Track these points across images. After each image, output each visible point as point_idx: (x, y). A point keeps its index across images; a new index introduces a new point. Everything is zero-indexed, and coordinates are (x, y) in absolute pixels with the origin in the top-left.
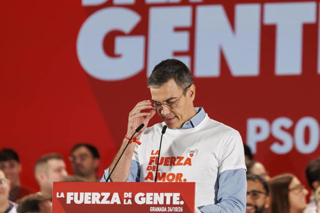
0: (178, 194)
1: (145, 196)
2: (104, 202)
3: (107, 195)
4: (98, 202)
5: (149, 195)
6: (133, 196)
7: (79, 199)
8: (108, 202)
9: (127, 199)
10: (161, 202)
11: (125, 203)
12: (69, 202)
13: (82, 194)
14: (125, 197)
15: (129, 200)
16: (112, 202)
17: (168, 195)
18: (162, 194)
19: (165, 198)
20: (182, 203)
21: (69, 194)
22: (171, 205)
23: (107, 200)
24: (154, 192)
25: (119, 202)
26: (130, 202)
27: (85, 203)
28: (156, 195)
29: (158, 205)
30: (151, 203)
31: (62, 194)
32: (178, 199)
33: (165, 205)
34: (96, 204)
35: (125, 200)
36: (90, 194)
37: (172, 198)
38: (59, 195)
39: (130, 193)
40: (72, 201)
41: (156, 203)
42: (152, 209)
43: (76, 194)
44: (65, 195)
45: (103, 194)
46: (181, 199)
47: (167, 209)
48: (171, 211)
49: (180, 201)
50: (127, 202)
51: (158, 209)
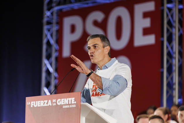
0: (74, 98)
1: (61, 101)
2: (45, 105)
3: (46, 101)
4: (43, 106)
5: (63, 100)
6: (56, 101)
7: (36, 105)
8: (47, 105)
9: (54, 102)
10: (67, 103)
11: (53, 105)
12: (32, 106)
13: (37, 102)
14: (53, 102)
15: (55, 103)
16: (48, 105)
17: (70, 99)
18: (67, 99)
19: (69, 100)
20: (75, 102)
21: (32, 102)
22: (71, 104)
23: (46, 104)
24: (64, 98)
25: (51, 105)
26: (55, 104)
27: (38, 106)
28: (65, 99)
29: (66, 105)
30: (63, 104)
31: (29, 103)
32: (74, 100)
33: (69, 104)
34: (42, 107)
35: (53, 103)
36: (40, 102)
37: (71, 100)
38: (28, 103)
39: (55, 100)
40: (33, 106)
41: (65, 104)
42: (64, 107)
43: (35, 102)
44: (31, 103)
45: (45, 101)
46: (75, 100)
47: (70, 106)
48: (71, 107)
49: (74, 101)
50: (54, 104)
51: (66, 107)
